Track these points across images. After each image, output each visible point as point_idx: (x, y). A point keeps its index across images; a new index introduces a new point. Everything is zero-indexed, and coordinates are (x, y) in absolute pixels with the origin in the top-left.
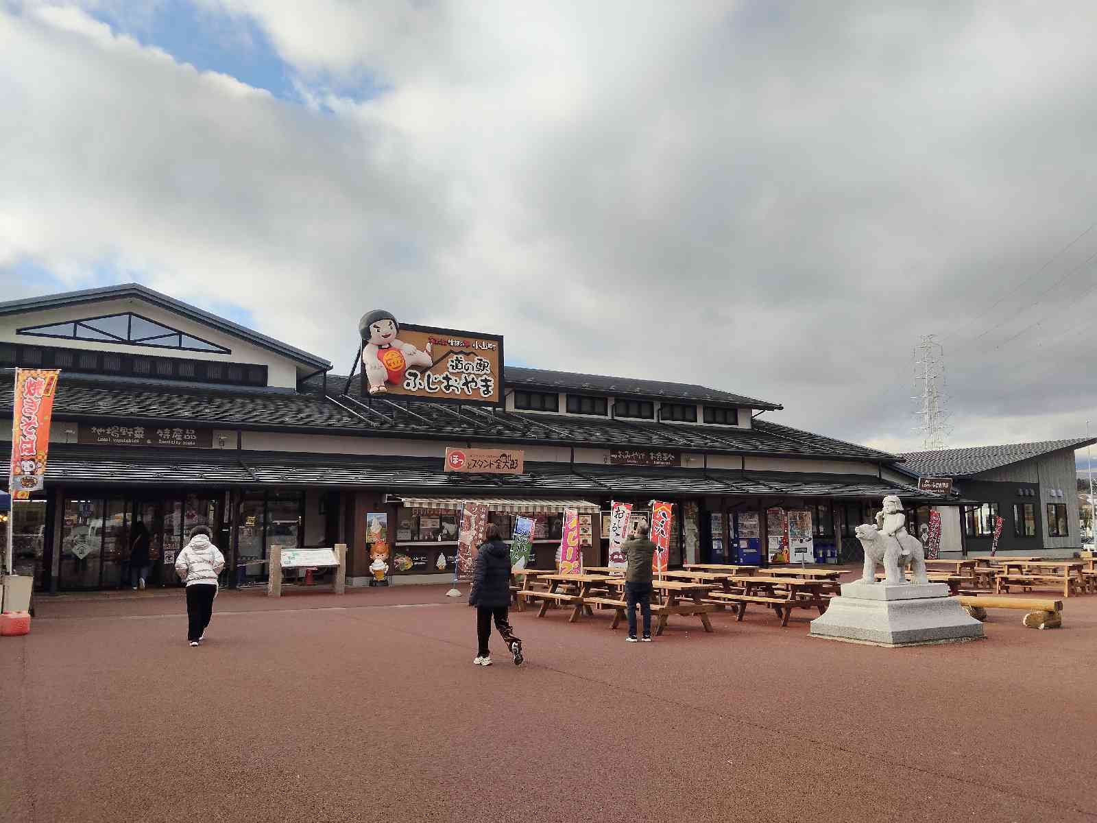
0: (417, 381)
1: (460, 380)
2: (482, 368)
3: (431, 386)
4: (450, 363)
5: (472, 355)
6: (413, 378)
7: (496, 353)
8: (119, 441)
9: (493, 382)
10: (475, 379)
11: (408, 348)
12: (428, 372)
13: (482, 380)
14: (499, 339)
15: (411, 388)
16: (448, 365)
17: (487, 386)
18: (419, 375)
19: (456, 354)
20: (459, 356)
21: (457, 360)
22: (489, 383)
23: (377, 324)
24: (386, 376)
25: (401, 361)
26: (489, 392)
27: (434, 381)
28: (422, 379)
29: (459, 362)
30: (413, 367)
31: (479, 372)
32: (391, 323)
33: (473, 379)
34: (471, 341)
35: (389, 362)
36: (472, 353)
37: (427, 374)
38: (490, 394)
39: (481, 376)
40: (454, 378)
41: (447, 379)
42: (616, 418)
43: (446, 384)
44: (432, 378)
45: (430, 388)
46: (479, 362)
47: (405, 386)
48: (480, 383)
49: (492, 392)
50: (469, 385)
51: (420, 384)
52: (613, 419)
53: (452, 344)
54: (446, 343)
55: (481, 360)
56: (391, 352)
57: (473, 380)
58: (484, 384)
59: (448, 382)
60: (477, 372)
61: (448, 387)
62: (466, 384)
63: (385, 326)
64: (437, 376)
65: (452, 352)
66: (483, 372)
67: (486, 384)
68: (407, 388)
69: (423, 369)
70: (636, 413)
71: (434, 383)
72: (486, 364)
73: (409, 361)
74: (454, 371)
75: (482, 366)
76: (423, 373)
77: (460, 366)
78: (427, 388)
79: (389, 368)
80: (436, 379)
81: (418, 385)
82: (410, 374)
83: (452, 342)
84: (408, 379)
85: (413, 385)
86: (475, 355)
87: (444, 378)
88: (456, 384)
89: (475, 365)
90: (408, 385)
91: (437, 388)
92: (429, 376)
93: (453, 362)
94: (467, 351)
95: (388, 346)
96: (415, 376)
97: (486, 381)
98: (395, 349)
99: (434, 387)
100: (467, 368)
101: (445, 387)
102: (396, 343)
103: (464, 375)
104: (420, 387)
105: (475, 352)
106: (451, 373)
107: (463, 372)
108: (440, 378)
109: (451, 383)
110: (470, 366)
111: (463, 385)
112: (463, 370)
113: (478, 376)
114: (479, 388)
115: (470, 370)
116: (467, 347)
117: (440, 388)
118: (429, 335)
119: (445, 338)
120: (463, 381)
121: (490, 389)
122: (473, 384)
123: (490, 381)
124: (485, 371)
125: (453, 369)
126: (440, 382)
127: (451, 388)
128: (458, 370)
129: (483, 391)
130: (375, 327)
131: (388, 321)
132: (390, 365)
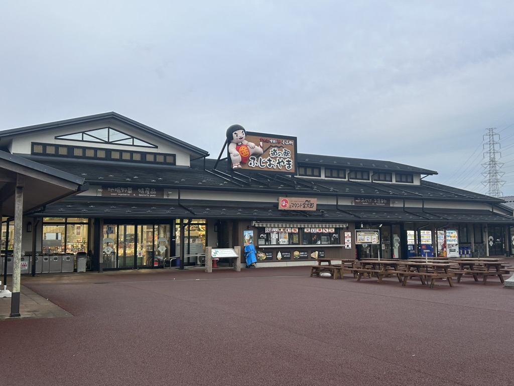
0: (255, 162)
1: (276, 161)
2: (286, 154)
4: (271, 152)
5: (281, 148)
7: (293, 146)
11: (250, 145)
12: (261, 157)
13: (287, 161)
14: (295, 139)
15: (252, 166)
16: (270, 154)
17: (289, 164)
18: (256, 159)
19: (274, 147)
21: (274, 150)
22: (290, 163)
23: (236, 132)
24: (241, 160)
25: (248, 151)
28: (258, 161)
29: (275, 152)
30: (253, 154)
32: (243, 132)
34: (281, 140)
35: (242, 152)
36: (281, 146)
38: (290, 168)
40: (273, 160)
41: (270, 160)
43: (269, 163)
44: (262, 160)
45: (261, 166)
46: (285, 151)
48: (286, 163)
49: (292, 167)
50: (280, 163)
51: (257, 164)
54: (269, 142)
56: (243, 147)
57: (282, 161)
61: (270, 165)
63: (240, 133)
64: (264, 159)
65: (271, 146)
68: (250, 166)
69: (258, 156)
71: (263, 163)
72: (288, 152)
76: (258, 158)
77: (276, 154)
79: (242, 155)
81: (255, 164)
82: (251, 158)
83: (272, 141)
84: (251, 161)
85: (253, 164)
88: (273, 163)
89: (283, 153)
90: (251, 164)
94: (279, 145)
95: (241, 144)
96: (254, 159)
97: (288, 161)
98: (244, 145)
99: (263, 165)
100: (279, 154)
101: (268, 165)
102: (245, 142)
103: (278, 158)
105: (283, 146)
106: (271, 157)
107: (277, 157)
108: (266, 160)
109: (271, 162)
110: (281, 153)
111: (278, 163)
112: (277, 155)
113: (285, 158)
114: (285, 165)
115: (281, 156)
116: (279, 143)
117: (266, 166)
118: (260, 137)
119: (268, 139)
120: (278, 162)
121: (291, 165)
122: (282, 163)
123: (291, 161)
124: (288, 156)
125: (272, 155)
126: (266, 163)
127: (272, 165)
128: (275, 156)
129: (288, 167)
130: (235, 134)
131: (242, 131)
132: (242, 154)
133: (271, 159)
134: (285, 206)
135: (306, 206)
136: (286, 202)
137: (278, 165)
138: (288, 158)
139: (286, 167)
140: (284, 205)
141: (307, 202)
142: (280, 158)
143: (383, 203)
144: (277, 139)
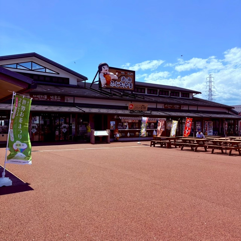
0: (114, 84)
1: (124, 84)
3: (117, 85)
4: (122, 79)
6: (112, 83)
7: (133, 76)
8: (41, 99)
13: (130, 84)
15: (112, 86)
20: (124, 77)
21: (123, 78)
24: (106, 82)
28: (115, 83)
30: (112, 80)
31: (129, 82)
32: (107, 67)
34: (127, 72)
35: (107, 78)
38: (132, 88)
39: (130, 83)
41: (121, 83)
48: (129, 85)
54: (120, 73)
57: (127, 84)
61: (121, 86)
62: (126, 85)
64: (118, 82)
65: (122, 75)
70: (164, 94)
71: (118, 85)
72: (131, 79)
74: (122, 81)
75: (129, 80)
76: (115, 81)
81: (114, 85)
83: (122, 72)
85: (112, 85)
86: (128, 76)
87: (120, 83)
88: (123, 85)
93: (122, 78)
94: (126, 75)
95: (106, 73)
97: (131, 84)
98: (108, 74)
101: (120, 86)
110: (127, 80)
111: (125, 85)
112: (125, 81)
114: (129, 86)
118: (116, 70)
119: (120, 71)
121: (132, 86)
122: (127, 85)
123: (132, 84)
124: (130, 81)
125: (122, 80)
126: (119, 84)
127: (122, 86)
128: (124, 81)
129: (130, 87)
133: (122, 83)
135: (142, 108)
137: (125, 86)
138: (130, 82)
139: (129, 87)
140: (131, 107)
141: (143, 106)
142: (126, 82)
143: (178, 107)
144: (125, 72)
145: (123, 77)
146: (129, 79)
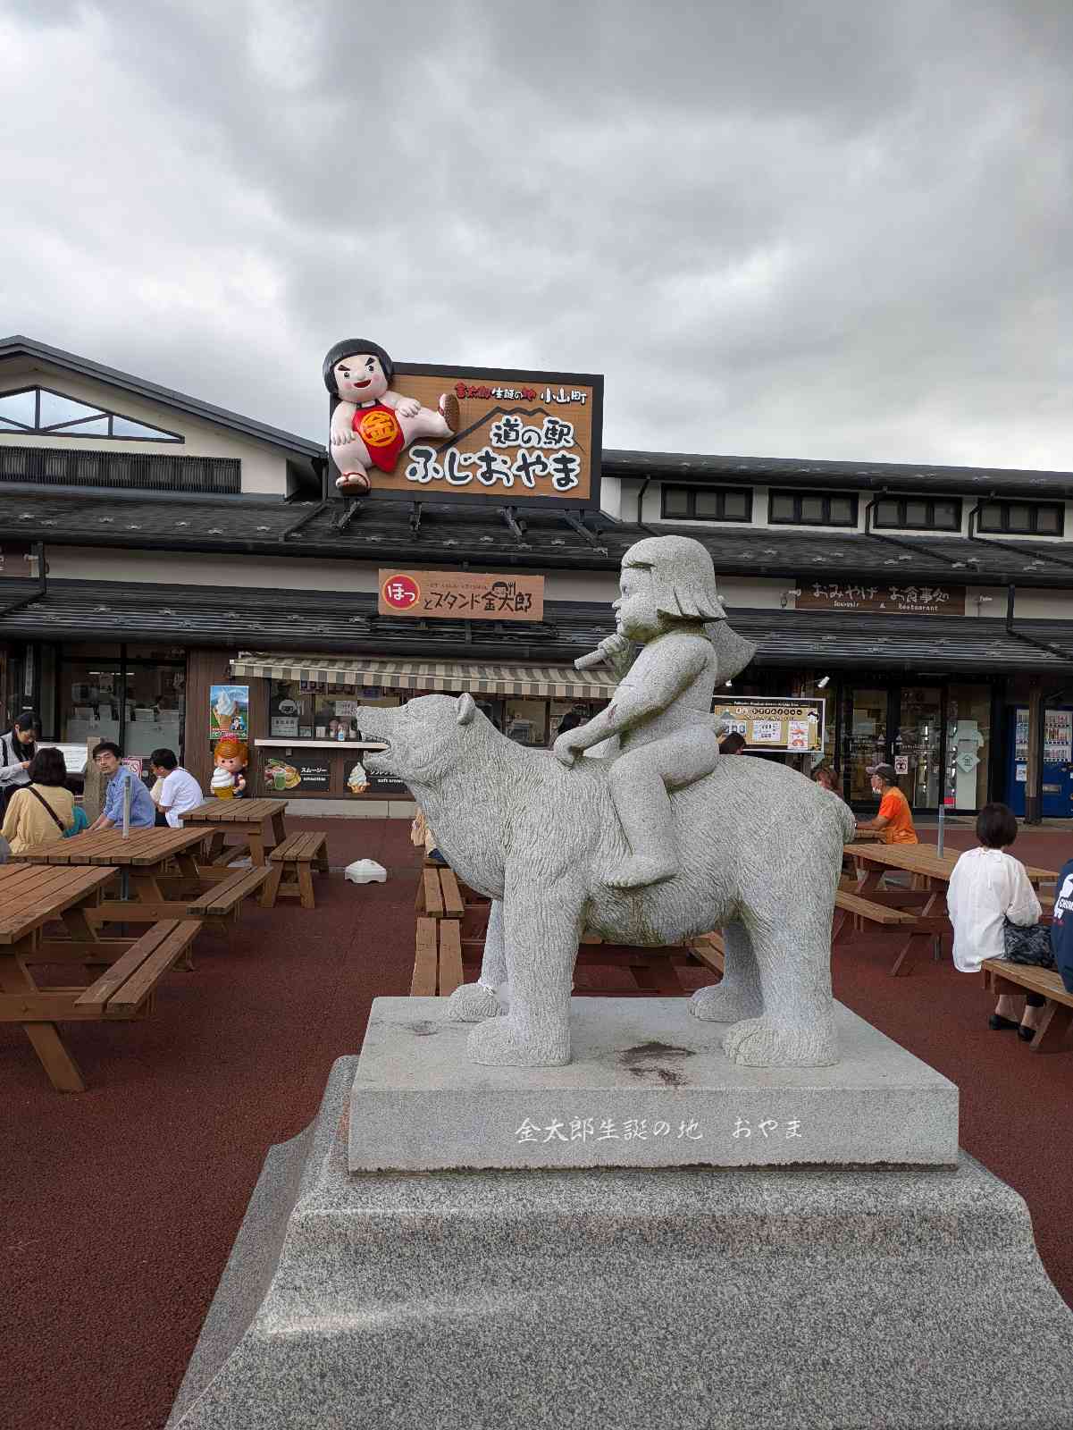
0: (431, 464)
1: (514, 461)
2: (557, 437)
3: (457, 474)
4: (495, 431)
5: (539, 415)
6: (422, 460)
7: (588, 410)
9: (578, 460)
10: (543, 459)
11: (402, 405)
12: (453, 449)
13: (556, 460)
14: (595, 383)
15: (419, 477)
16: (492, 436)
17: (567, 471)
18: (434, 455)
19: (506, 412)
20: (513, 418)
21: (508, 423)
22: (570, 466)
23: (345, 363)
24: (367, 459)
25: (392, 428)
26: (568, 480)
27: (463, 463)
28: (440, 462)
29: (512, 429)
30: (420, 439)
31: (553, 446)
32: (371, 361)
33: (539, 457)
34: (536, 387)
35: (368, 431)
36: (540, 410)
37: (450, 451)
38: (571, 485)
39: (557, 451)
40: (500, 458)
41: (488, 459)
42: (873, 531)
43: (484, 469)
44: (460, 458)
45: (454, 477)
46: (551, 426)
47: (407, 473)
48: (552, 466)
49: (576, 481)
50: (531, 469)
51: (436, 471)
52: (867, 534)
53: (499, 395)
54: (488, 395)
55: (557, 423)
56: (374, 414)
57: (538, 461)
58: (561, 466)
59: (489, 466)
60: (545, 446)
61: (488, 474)
62: (525, 467)
63: (357, 366)
64: (468, 455)
65: (499, 410)
66: (558, 446)
67: (565, 466)
68: (410, 478)
69: (442, 443)
70: (922, 521)
71: (462, 468)
72: (566, 430)
73: (407, 427)
74: (500, 445)
75: (555, 434)
76: (441, 451)
77: (513, 435)
78: (448, 477)
79: (372, 442)
80: (466, 460)
81: (431, 473)
82: (417, 453)
83: (499, 391)
84: (414, 462)
85: (423, 471)
86: (544, 412)
87: (480, 459)
88: (504, 468)
89: (542, 434)
90: (414, 472)
91: (468, 476)
92: (453, 456)
93: (498, 428)
94: (529, 406)
95: (373, 403)
96: (428, 456)
97: (564, 461)
98: (385, 409)
99: (463, 474)
100: (526, 438)
101: (483, 475)
102: (389, 400)
103: (521, 452)
104: (437, 476)
105: (544, 407)
106: (495, 449)
107: (519, 447)
108: (475, 458)
109: (494, 466)
110: (534, 434)
111: (519, 469)
112: (519, 442)
113: (548, 452)
114: (550, 475)
115: (534, 442)
116: (529, 396)
117: (475, 476)
118: (455, 382)
119: (487, 384)
120: (520, 462)
121: (572, 476)
122: (538, 468)
123: (573, 460)
124: (563, 443)
125: (499, 441)
126: (474, 466)
127: (495, 476)
128: (508, 443)
129: (559, 480)
130: (342, 368)
131: (367, 357)
132: (369, 436)
133: (492, 455)
134: (405, 601)
135: (497, 603)
136: (409, 586)
137: (523, 474)
138: (564, 448)
139: (554, 479)
140: (399, 597)
141: (500, 589)
142: (532, 449)
143: (931, 603)
144: (521, 386)
145: (504, 421)
146: (554, 429)
